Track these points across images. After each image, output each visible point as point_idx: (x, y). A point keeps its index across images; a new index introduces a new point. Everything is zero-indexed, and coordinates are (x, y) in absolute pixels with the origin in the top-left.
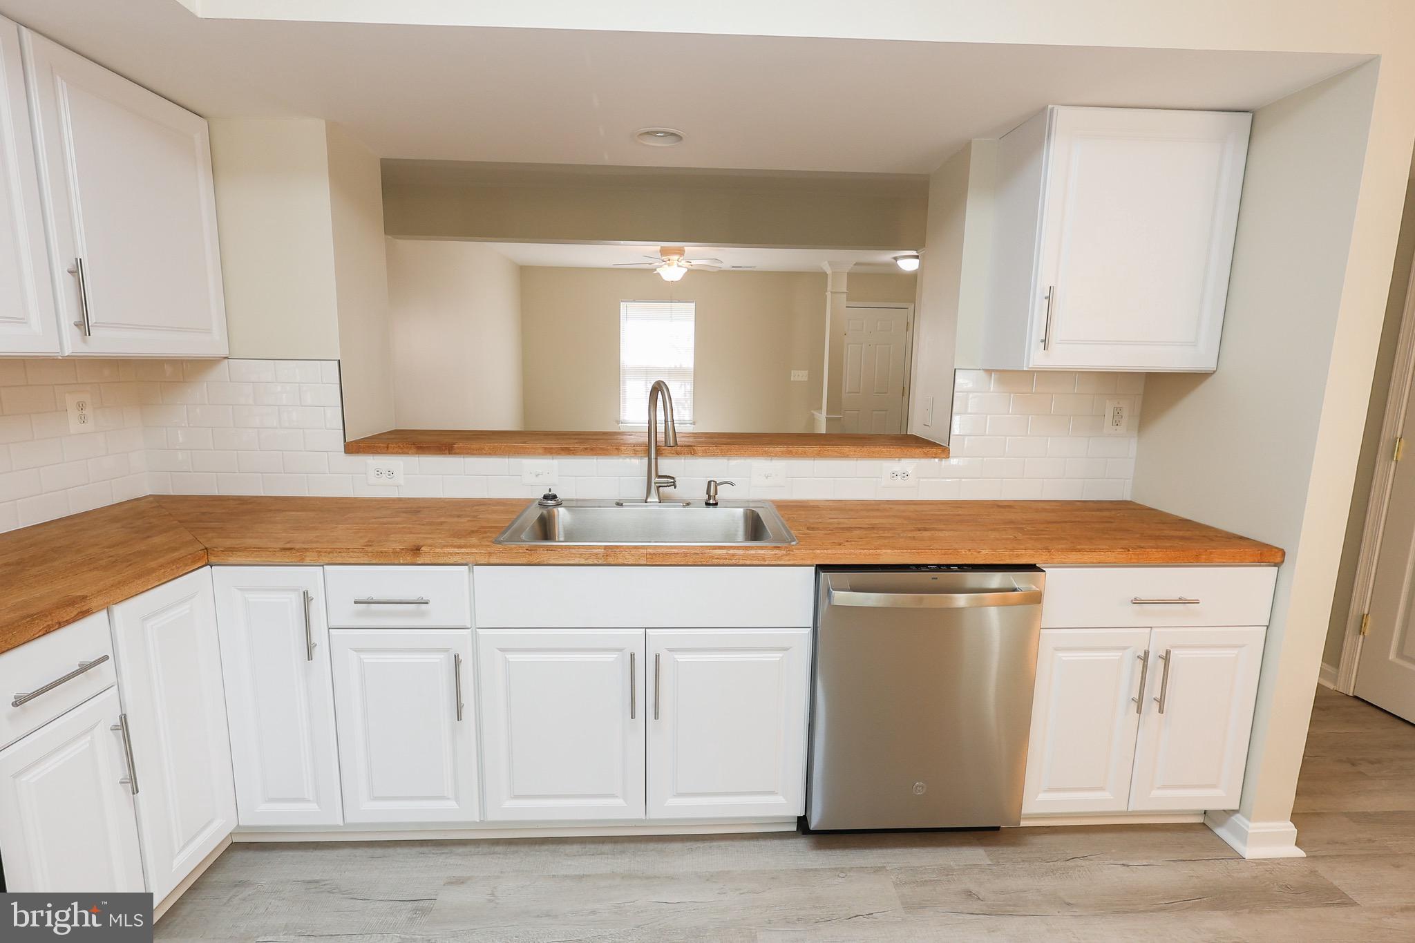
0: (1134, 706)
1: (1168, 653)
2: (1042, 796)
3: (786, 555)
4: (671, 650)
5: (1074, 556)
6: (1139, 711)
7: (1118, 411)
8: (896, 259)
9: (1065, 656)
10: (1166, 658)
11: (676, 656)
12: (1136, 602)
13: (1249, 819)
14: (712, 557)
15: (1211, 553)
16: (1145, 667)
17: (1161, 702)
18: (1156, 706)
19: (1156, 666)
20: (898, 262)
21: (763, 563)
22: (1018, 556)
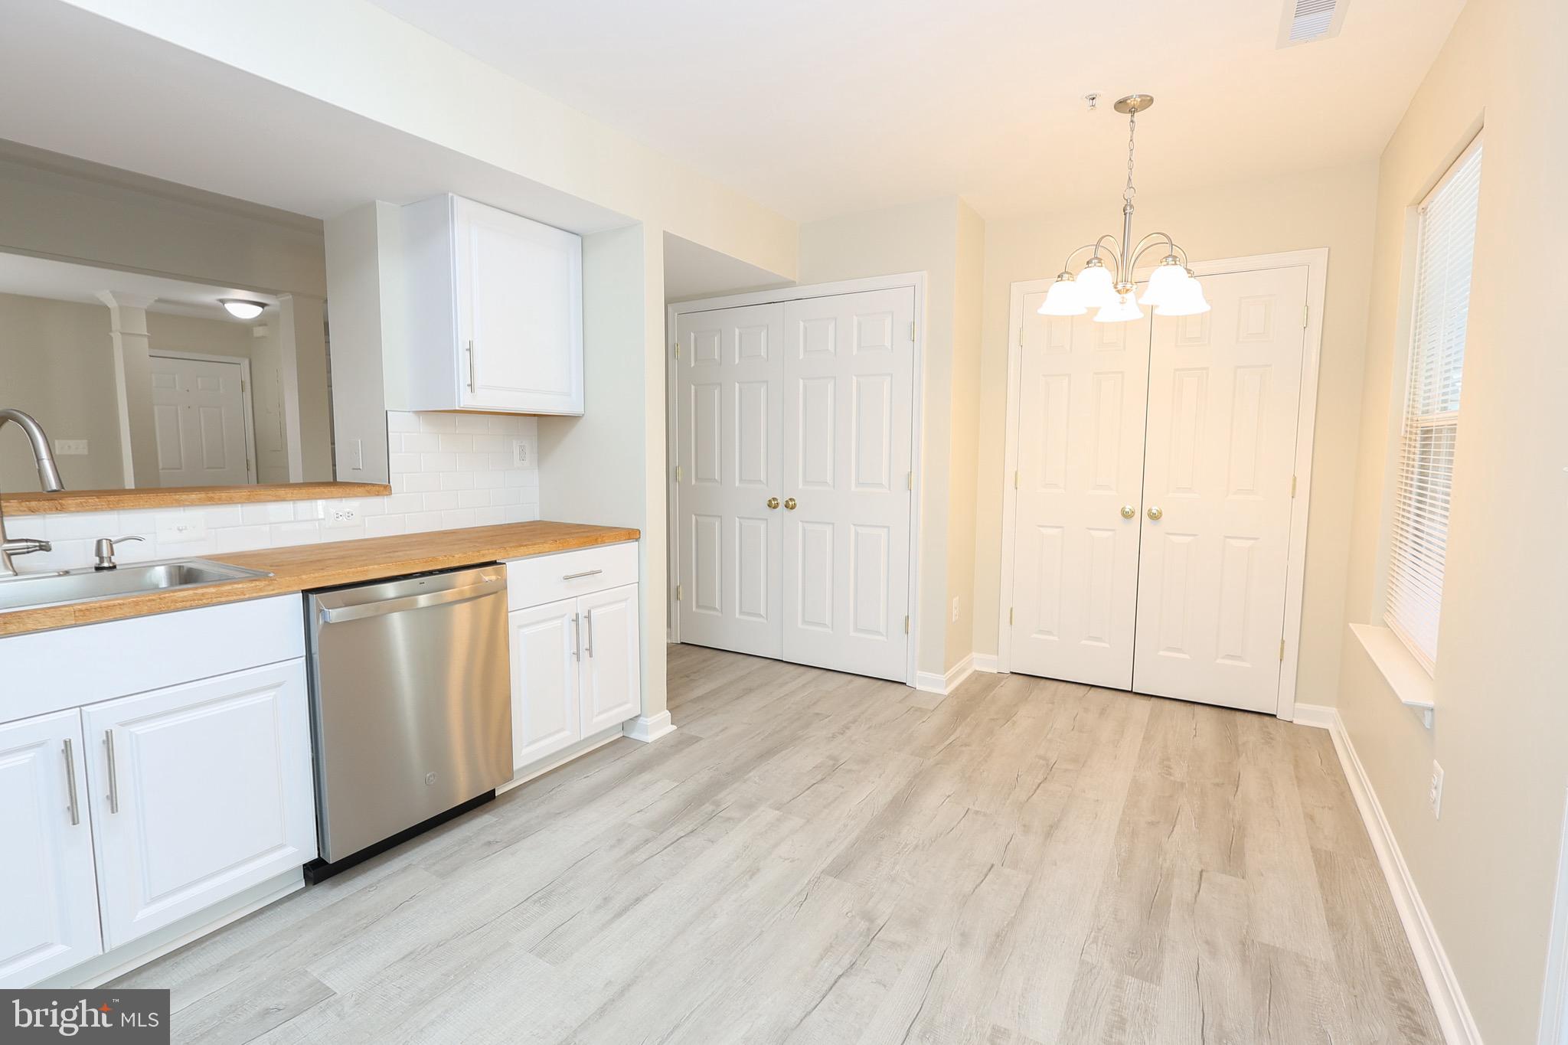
0: (575, 657)
1: (589, 612)
2: (525, 751)
3: (269, 585)
4: (123, 724)
5: (523, 550)
6: (578, 660)
7: (522, 449)
8: (223, 301)
9: (525, 630)
10: (589, 617)
11: (131, 730)
12: (566, 578)
13: (647, 717)
14: (176, 601)
15: (603, 537)
16: (577, 625)
17: (590, 650)
18: (587, 653)
19: (583, 622)
20: (225, 305)
21: (242, 597)
22: (483, 555)
